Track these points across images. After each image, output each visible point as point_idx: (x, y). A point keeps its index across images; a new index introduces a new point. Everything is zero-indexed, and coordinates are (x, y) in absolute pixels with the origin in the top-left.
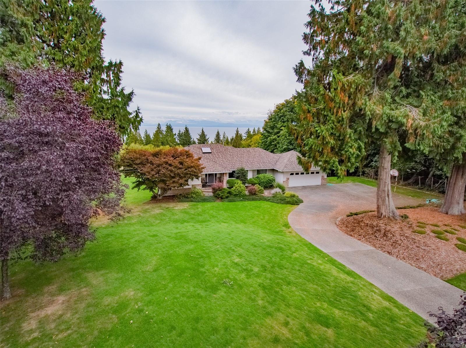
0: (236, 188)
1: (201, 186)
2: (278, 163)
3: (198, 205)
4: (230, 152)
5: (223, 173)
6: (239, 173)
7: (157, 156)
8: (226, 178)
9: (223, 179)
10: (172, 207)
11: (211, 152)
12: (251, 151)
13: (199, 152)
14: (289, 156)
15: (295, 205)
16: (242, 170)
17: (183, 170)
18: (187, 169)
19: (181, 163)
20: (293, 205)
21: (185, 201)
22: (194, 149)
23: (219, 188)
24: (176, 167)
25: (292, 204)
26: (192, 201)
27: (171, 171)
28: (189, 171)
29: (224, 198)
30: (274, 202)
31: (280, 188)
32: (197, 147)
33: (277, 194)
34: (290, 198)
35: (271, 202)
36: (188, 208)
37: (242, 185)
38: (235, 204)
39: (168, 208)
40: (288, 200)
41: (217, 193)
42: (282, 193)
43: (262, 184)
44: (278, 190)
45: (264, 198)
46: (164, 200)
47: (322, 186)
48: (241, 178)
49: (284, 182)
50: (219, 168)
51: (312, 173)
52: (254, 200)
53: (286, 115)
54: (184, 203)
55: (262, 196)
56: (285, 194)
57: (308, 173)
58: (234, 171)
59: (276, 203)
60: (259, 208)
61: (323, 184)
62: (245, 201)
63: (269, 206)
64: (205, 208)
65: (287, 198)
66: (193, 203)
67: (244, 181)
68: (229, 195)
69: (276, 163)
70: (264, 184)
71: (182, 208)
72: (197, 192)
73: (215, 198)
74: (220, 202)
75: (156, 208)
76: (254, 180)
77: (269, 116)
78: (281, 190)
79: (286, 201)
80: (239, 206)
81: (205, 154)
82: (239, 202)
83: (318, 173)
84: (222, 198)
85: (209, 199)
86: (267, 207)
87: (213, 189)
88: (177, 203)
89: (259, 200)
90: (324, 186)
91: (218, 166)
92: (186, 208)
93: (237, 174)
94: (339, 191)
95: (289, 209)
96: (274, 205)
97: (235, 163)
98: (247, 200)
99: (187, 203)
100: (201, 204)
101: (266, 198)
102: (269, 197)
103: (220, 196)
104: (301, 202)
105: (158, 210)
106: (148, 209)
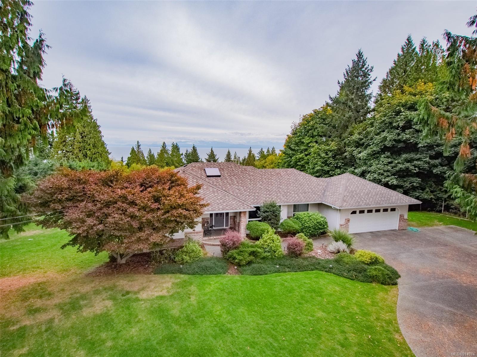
0: (266, 242)
1: (202, 234)
2: (327, 193)
3: (191, 284)
4: (249, 175)
5: (240, 212)
6: (266, 212)
7: (110, 184)
8: (245, 221)
9: (240, 220)
10: (136, 289)
11: (220, 174)
12: (282, 174)
13: (201, 175)
14: (343, 182)
15: (389, 284)
16: (273, 205)
17: (159, 213)
18: (168, 212)
19: (157, 200)
20: (385, 284)
21: (168, 272)
22: (192, 170)
23: (234, 244)
24: (144, 208)
25: (382, 283)
26: (181, 272)
27: (133, 217)
28: (172, 215)
29: (243, 265)
30: (342, 276)
31: (344, 242)
32: (199, 168)
33: (342, 254)
34: (373, 267)
35: (336, 274)
36: (170, 294)
37: (275, 237)
38: (265, 280)
39: (128, 293)
40: (370, 272)
41: (229, 253)
42: (348, 252)
43: (306, 231)
44: (341, 245)
45: (319, 263)
46: (129, 265)
47: (401, 231)
48: (270, 220)
49: (341, 225)
50: (234, 203)
51: (385, 210)
52: (301, 268)
53: (316, 128)
54: (165, 276)
55: (314, 257)
56: (357, 255)
57: (378, 211)
58: (258, 208)
59: (347, 278)
60: (321, 296)
61: (402, 228)
62: (285, 272)
63: (337, 289)
64: (205, 295)
65: (366, 267)
66: (182, 276)
67: (275, 226)
68: (252, 257)
69: (324, 193)
70: (310, 230)
71: (157, 294)
72: (193, 251)
73: (226, 264)
74: (236, 273)
75: (104, 292)
76: (293, 224)
77: (293, 130)
78: (345, 244)
79: (368, 273)
80: (277, 289)
81: (210, 178)
82: (274, 274)
83: (393, 210)
84: (239, 265)
85: (214, 265)
86: (335, 291)
87: (223, 245)
88: (151, 276)
89: (312, 270)
90: (404, 231)
91: (231, 199)
92: (164, 293)
93: (264, 212)
94: (439, 244)
95: (384, 300)
96: (347, 285)
97: (258, 193)
98: (287, 270)
99: (171, 278)
100: (197, 280)
101: (322, 263)
102: (328, 261)
103: (236, 261)
104: (397, 276)
105: (103, 300)
106: (83, 297)
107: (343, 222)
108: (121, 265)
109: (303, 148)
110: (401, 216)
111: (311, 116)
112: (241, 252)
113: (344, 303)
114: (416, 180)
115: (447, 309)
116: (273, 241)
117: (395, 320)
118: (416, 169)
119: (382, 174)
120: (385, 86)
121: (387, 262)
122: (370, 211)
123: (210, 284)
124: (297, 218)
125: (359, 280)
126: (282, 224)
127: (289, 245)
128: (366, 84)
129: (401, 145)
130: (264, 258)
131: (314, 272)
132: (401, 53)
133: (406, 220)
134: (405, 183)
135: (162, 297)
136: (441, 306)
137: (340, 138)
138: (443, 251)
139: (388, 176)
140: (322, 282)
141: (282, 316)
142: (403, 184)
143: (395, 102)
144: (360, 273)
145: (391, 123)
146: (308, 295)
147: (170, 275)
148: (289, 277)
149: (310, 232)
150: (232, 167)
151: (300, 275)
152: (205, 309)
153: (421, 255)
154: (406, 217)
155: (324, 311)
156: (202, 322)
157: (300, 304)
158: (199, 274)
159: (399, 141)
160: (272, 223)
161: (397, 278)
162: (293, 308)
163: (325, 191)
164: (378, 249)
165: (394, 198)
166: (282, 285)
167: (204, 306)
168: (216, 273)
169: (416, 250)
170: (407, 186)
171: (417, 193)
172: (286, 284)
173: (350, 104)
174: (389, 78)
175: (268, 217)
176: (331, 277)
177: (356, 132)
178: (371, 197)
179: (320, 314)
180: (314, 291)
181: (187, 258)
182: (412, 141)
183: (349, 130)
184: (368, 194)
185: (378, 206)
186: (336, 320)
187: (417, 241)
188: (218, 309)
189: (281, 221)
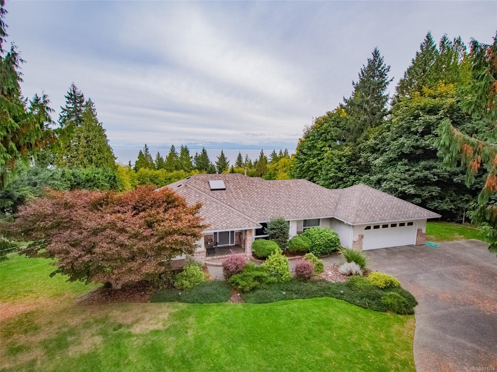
0: (272, 264)
1: (205, 254)
2: (340, 207)
3: (189, 314)
4: (256, 188)
5: (246, 231)
6: (273, 229)
8: (250, 239)
9: (246, 239)
10: (129, 321)
11: (224, 187)
12: (292, 185)
13: (205, 188)
14: (357, 194)
15: (405, 314)
16: (281, 222)
17: (153, 240)
20: (401, 314)
21: (165, 300)
23: (237, 268)
25: (398, 313)
26: (179, 299)
28: (167, 242)
29: (247, 292)
30: (354, 303)
31: (356, 262)
32: (203, 180)
33: (354, 277)
34: (388, 294)
35: (347, 301)
36: (166, 327)
37: (283, 258)
38: (270, 310)
39: (120, 326)
40: (384, 299)
41: (232, 279)
42: (361, 274)
43: (316, 249)
44: (354, 267)
45: (329, 288)
46: (125, 291)
47: (418, 247)
48: (278, 237)
49: (354, 242)
50: (239, 220)
51: (402, 225)
52: (310, 295)
53: (330, 131)
54: (162, 304)
55: (324, 280)
56: (371, 277)
57: (394, 225)
58: (264, 225)
59: (359, 306)
60: (330, 329)
61: (420, 243)
62: (292, 299)
63: (349, 319)
64: (204, 328)
65: (380, 292)
66: (181, 304)
67: (283, 244)
68: (256, 283)
69: (336, 206)
70: (321, 248)
71: (151, 328)
72: (193, 275)
73: (228, 290)
74: (240, 301)
75: (94, 326)
76: (303, 242)
77: (306, 133)
78: (358, 266)
79: (383, 301)
80: (282, 321)
81: (214, 192)
82: (280, 302)
83: (410, 224)
84: (242, 291)
85: (215, 292)
86: (346, 323)
87: (226, 269)
88: (147, 304)
89: (322, 296)
90: (422, 247)
91: (235, 216)
92: (160, 326)
93: (271, 229)
94: (459, 262)
95: (399, 333)
96: (360, 315)
97: (265, 207)
98: (295, 296)
99: (168, 307)
100: (196, 309)
101: (333, 288)
102: (339, 285)
103: (240, 287)
104: (414, 303)
105: (93, 335)
106: (72, 332)
107: (356, 238)
108: (116, 291)
109: (315, 152)
110: (418, 230)
111: (324, 119)
112: (245, 276)
113: (355, 338)
114: (435, 189)
115: (469, 345)
116: (280, 262)
117: (412, 360)
118: (436, 177)
119: (399, 183)
120: (403, 87)
121: (403, 287)
122: (385, 226)
123: (210, 315)
124: (307, 235)
125: (372, 309)
126: (290, 241)
127: (297, 267)
128: (382, 85)
129: (419, 152)
130: (269, 283)
131: (324, 298)
132: (420, 51)
133: (425, 234)
134: (424, 192)
135: (156, 332)
136: (463, 341)
137: (355, 142)
138: (464, 270)
139: (405, 185)
140: (332, 311)
141: (287, 355)
142: (421, 193)
143: (414, 104)
144: (373, 300)
145: (409, 128)
146: (316, 329)
147: (167, 304)
148: (296, 304)
149: (321, 250)
150: (238, 179)
151: (309, 302)
152: (203, 348)
153: (441, 276)
154: (424, 231)
155: (333, 349)
156: (198, 363)
157: (306, 339)
158: (199, 302)
159: (417, 148)
160: (279, 241)
161: (414, 306)
162: (299, 345)
163: (337, 204)
164: (393, 269)
165: (411, 211)
166: (288, 315)
167: (202, 342)
168: (218, 301)
169: (435, 270)
170: (425, 196)
171: (436, 204)
172: (293, 314)
173: (366, 106)
174: (407, 79)
175: (275, 235)
176: (342, 305)
177: (372, 136)
178: (386, 211)
179: (329, 353)
180: (323, 323)
181: (186, 283)
182: (431, 148)
183: (364, 134)
184: (383, 208)
185: (394, 221)
186: (347, 360)
187: (436, 258)
188: (216, 347)
189: (290, 238)
